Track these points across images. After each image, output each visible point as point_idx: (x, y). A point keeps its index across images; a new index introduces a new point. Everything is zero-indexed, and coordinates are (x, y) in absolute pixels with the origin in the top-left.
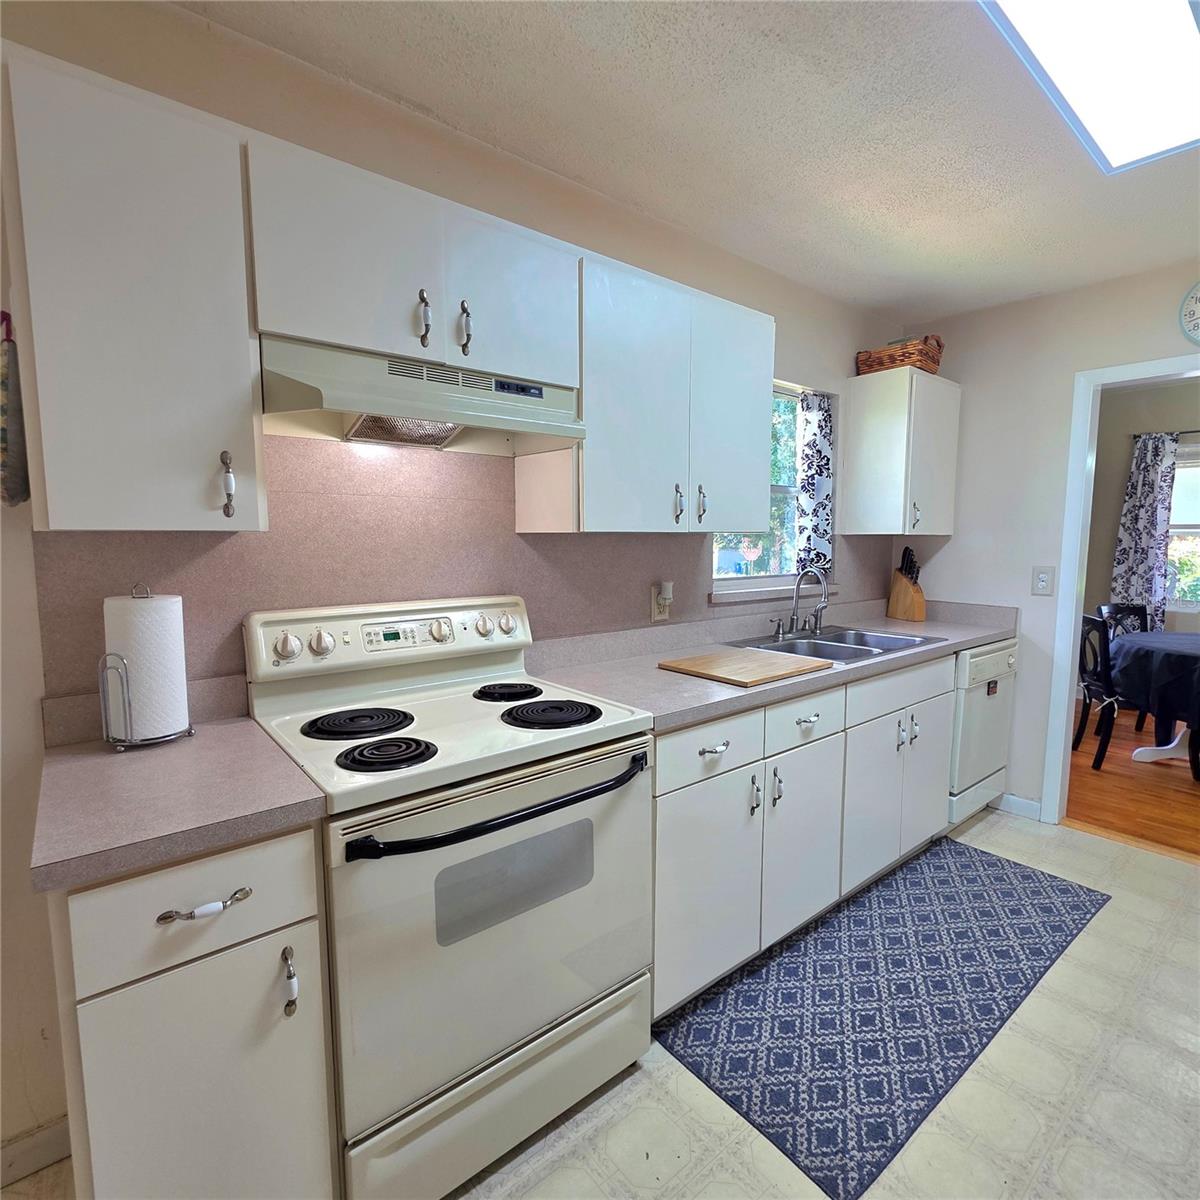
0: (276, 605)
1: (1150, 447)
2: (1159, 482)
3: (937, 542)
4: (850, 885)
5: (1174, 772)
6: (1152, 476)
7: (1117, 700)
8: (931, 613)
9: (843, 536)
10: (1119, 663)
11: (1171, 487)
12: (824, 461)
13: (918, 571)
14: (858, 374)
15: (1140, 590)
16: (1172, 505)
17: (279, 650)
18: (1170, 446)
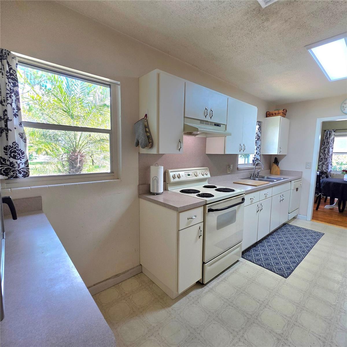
0: (170, 168)
1: (328, 133)
2: (330, 142)
3: (283, 156)
4: (272, 230)
5: (334, 211)
6: (329, 140)
7: (322, 194)
8: (282, 173)
9: (262, 155)
10: (322, 185)
11: (333, 143)
12: (259, 137)
13: (279, 163)
14: (267, 117)
15: (325, 168)
16: (334, 147)
17: (174, 177)
18: (333, 133)
